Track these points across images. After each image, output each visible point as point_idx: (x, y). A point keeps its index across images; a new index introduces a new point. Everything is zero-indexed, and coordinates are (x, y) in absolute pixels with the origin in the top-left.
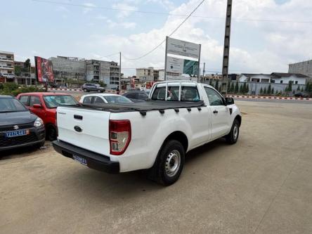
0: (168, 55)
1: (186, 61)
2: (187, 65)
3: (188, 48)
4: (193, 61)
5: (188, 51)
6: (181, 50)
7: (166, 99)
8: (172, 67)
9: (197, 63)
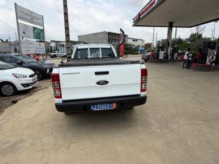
0: (19, 21)
1: (35, 28)
2: (35, 31)
3: (35, 17)
4: (39, 29)
5: (34, 20)
6: (29, 18)
7: (89, 57)
8: (24, 33)
9: (43, 31)
